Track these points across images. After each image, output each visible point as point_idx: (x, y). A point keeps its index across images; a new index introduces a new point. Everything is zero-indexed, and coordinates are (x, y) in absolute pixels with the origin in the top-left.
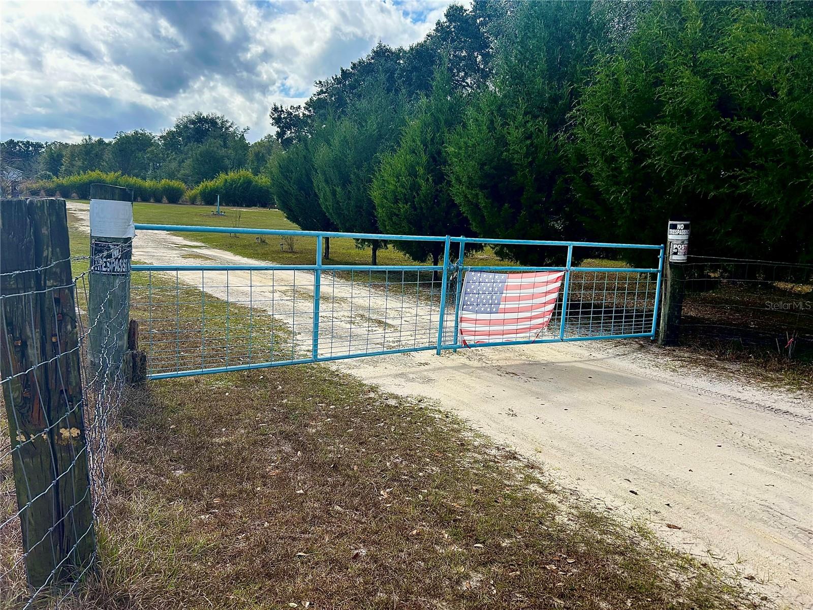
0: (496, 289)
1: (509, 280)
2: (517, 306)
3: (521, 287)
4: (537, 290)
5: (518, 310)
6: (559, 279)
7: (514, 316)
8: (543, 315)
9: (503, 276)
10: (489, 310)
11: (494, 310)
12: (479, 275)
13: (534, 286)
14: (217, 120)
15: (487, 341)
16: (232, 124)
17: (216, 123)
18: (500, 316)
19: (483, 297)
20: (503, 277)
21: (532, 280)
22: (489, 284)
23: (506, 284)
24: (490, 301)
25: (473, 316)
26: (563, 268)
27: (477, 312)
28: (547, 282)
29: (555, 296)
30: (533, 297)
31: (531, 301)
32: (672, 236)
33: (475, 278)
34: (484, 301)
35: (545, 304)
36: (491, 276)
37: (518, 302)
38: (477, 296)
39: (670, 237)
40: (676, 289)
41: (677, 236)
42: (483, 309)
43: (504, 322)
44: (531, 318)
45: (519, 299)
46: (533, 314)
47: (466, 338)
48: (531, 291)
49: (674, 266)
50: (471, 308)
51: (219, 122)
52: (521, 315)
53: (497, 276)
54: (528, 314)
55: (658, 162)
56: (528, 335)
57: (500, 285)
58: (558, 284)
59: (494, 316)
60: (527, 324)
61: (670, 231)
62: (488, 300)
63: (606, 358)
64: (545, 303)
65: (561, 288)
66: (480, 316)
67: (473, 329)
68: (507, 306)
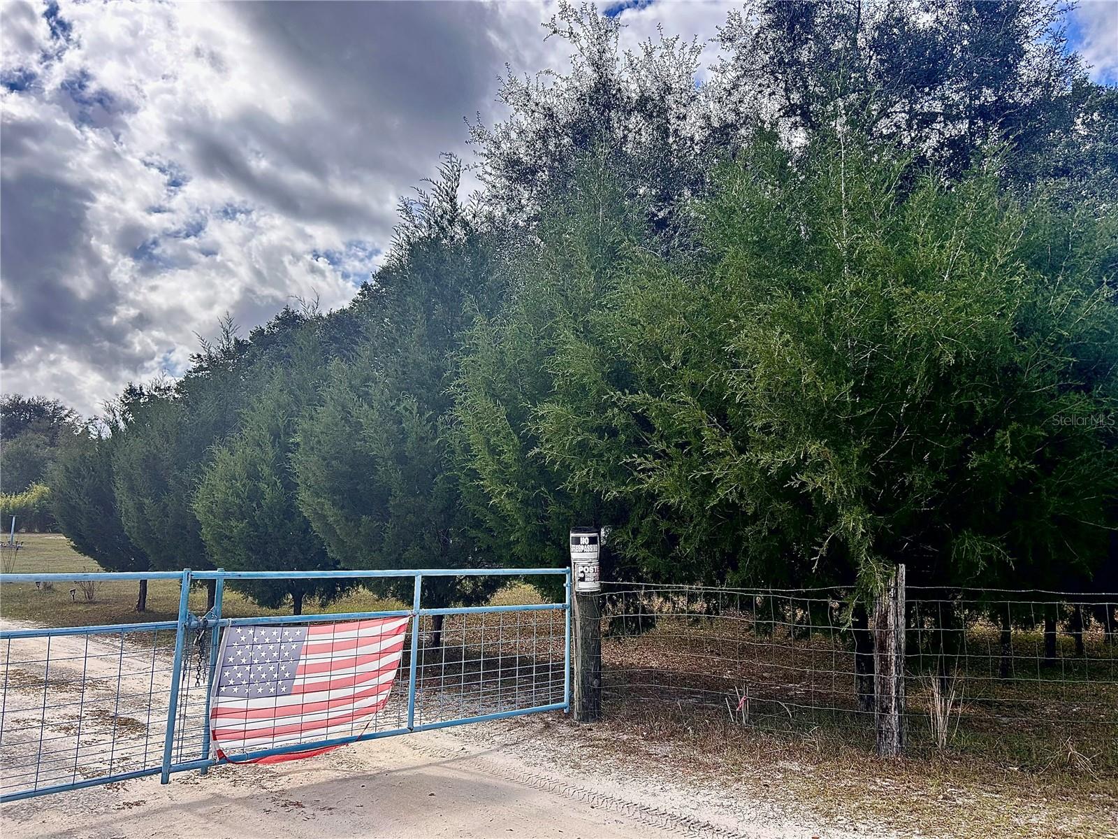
0: (286, 654)
1: (311, 637)
2: (327, 679)
3: (332, 648)
4: (363, 650)
5: (329, 687)
6: (402, 629)
7: (323, 696)
8: (377, 691)
9: (298, 631)
10: (272, 690)
11: (284, 689)
12: (251, 632)
13: (357, 643)
14: (47, 408)
15: (269, 746)
16: (71, 412)
17: (43, 411)
18: (296, 699)
19: (260, 668)
20: (298, 633)
21: (354, 634)
22: (271, 647)
23: (305, 643)
24: (276, 676)
25: (241, 704)
26: (409, 612)
27: (248, 697)
28: (382, 636)
29: (397, 656)
30: (356, 661)
31: (352, 670)
32: (576, 553)
33: (243, 638)
34: (264, 676)
35: (379, 672)
36: (275, 633)
37: (329, 673)
38: (248, 668)
39: (574, 556)
40: (588, 631)
41: (584, 554)
42: (260, 690)
43: (303, 709)
44: (354, 698)
45: (331, 667)
46: (358, 690)
47: (223, 746)
48: (353, 652)
49: (583, 597)
50: (236, 690)
51: (49, 409)
52: (335, 694)
53: (287, 631)
54: (349, 692)
55: (549, 452)
56: (348, 727)
57: (294, 647)
58: (401, 638)
59: (283, 701)
60: (347, 709)
61: (573, 547)
62: (270, 674)
63: (485, 753)
64: (379, 670)
65: (407, 644)
66: (254, 703)
67: (242, 727)
68: (308, 681)
